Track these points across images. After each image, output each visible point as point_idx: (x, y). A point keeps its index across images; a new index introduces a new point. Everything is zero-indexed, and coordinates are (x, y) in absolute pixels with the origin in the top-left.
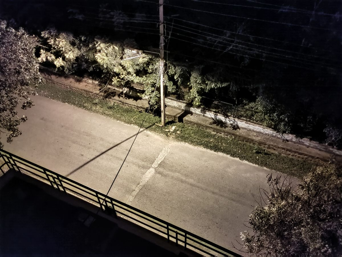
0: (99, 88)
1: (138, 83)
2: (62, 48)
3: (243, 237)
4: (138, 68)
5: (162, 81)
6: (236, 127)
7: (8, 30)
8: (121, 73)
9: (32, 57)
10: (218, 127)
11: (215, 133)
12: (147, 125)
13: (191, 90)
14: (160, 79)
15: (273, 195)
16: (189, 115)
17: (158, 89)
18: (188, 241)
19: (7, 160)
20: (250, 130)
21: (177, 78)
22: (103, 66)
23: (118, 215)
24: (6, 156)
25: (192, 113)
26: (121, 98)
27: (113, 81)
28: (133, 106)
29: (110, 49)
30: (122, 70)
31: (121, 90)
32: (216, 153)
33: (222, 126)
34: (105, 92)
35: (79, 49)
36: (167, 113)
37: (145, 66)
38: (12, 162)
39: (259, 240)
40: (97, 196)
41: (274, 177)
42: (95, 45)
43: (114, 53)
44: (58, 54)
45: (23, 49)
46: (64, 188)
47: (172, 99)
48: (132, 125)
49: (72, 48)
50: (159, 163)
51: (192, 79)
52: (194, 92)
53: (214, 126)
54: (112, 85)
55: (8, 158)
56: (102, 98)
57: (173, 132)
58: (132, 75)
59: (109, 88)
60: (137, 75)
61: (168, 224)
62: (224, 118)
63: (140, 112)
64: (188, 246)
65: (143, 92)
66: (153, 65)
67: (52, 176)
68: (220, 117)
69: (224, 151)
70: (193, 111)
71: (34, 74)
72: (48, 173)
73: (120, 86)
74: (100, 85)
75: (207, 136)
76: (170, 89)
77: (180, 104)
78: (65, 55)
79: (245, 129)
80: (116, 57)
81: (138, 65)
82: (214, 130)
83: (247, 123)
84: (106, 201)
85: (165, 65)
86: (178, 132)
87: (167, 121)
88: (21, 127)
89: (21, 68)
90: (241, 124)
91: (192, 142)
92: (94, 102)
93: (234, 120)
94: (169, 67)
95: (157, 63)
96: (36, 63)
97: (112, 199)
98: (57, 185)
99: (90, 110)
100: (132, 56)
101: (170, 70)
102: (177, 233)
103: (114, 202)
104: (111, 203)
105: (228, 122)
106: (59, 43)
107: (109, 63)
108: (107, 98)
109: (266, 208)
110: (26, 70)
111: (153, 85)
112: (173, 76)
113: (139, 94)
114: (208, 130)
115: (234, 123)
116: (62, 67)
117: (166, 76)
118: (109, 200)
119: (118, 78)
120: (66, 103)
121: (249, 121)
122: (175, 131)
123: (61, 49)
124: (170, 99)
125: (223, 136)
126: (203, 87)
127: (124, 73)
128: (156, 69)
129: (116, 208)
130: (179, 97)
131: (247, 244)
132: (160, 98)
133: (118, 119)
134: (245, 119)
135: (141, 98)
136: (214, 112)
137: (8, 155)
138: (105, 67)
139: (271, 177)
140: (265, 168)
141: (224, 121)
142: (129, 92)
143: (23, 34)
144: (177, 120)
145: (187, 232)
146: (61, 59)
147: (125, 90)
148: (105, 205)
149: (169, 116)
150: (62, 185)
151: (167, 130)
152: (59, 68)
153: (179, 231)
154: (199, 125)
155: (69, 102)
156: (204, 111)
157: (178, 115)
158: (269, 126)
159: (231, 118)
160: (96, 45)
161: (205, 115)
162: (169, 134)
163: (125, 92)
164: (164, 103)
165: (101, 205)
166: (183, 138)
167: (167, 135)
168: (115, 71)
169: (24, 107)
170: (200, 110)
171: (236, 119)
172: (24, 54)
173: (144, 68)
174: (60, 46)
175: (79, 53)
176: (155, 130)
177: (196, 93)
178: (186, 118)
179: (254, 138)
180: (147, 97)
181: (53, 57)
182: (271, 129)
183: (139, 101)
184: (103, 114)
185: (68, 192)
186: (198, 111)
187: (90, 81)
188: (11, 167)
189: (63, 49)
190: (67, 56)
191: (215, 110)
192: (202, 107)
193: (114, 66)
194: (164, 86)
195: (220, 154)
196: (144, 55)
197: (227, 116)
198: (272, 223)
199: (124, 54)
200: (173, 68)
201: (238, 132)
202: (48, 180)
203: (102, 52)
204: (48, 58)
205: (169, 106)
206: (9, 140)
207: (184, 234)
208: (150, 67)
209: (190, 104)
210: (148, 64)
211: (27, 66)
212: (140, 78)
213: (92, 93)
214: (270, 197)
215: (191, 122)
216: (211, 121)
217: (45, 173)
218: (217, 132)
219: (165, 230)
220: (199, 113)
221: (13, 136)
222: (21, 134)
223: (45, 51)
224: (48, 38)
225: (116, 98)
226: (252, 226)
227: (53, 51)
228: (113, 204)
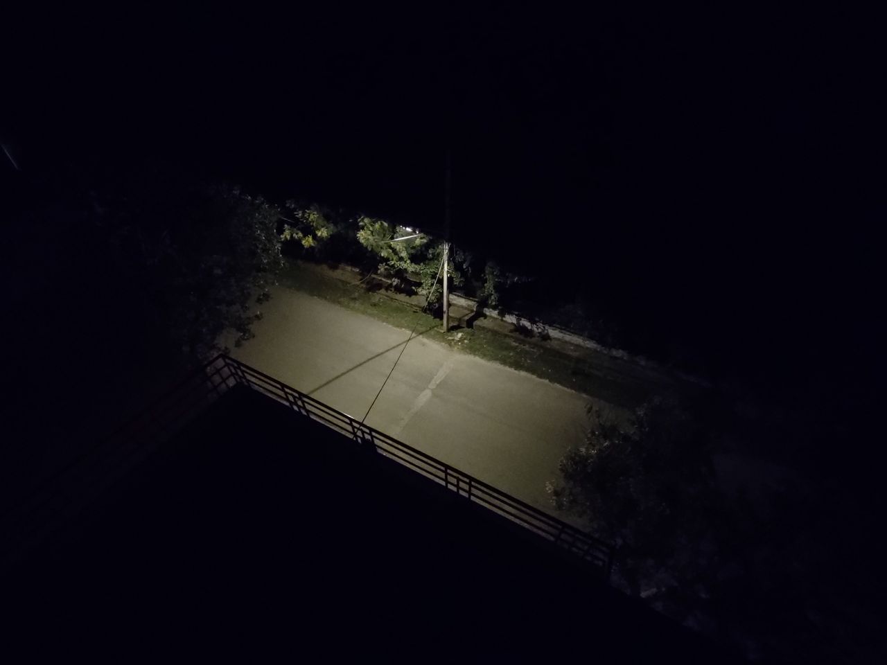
0: (359, 277)
1: (412, 272)
2: (313, 222)
3: (549, 488)
4: (413, 251)
5: (445, 270)
6: (546, 337)
7: (243, 197)
8: (391, 258)
9: (273, 234)
10: (522, 337)
11: (517, 344)
12: (423, 329)
13: (485, 285)
14: (443, 268)
15: (593, 433)
16: (482, 318)
17: (440, 282)
18: (474, 491)
19: (233, 371)
20: (566, 342)
21: (467, 267)
22: (366, 248)
23: (380, 451)
24: (233, 366)
25: (485, 316)
26: (389, 292)
27: (379, 269)
28: (405, 304)
29: (377, 226)
30: (393, 254)
31: (389, 282)
32: (516, 372)
33: (526, 336)
34: (368, 283)
35: (335, 224)
36: (451, 315)
37: (424, 249)
38: (240, 373)
39: (571, 494)
40: (351, 424)
41: (595, 408)
42: (357, 219)
43: (381, 231)
44: (309, 230)
45: (261, 223)
46: (308, 411)
47: (458, 296)
48: (404, 329)
49: (326, 223)
50: (438, 383)
51: (488, 270)
52: (489, 286)
53: (517, 334)
54: (376, 274)
55: (235, 368)
56: (363, 291)
57: (459, 341)
58: (405, 262)
59: (374, 278)
60: (412, 262)
61: (447, 467)
62: (529, 324)
63: (414, 312)
64: (473, 498)
65: (419, 285)
66: (434, 248)
67: (291, 395)
68: (525, 323)
69: (528, 370)
70: (488, 314)
71: (274, 257)
72: (287, 390)
73: (389, 276)
74: (361, 274)
75: (506, 349)
76: (456, 282)
77: (471, 303)
78: (317, 232)
79: (559, 340)
80: (384, 236)
81: (413, 248)
82: (516, 340)
83: (562, 333)
84: (363, 432)
85: (451, 250)
86: (466, 341)
87: (450, 325)
88: (254, 327)
89: (257, 247)
90: (554, 333)
91: (484, 356)
92: (353, 296)
93: (544, 327)
94: (456, 252)
95: (440, 246)
96: (278, 242)
97: (371, 430)
98: (299, 407)
99: (347, 307)
100: (406, 236)
101: (457, 256)
102: (459, 480)
103: (374, 434)
104: (370, 434)
105: (535, 329)
106: (309, 216)
107: (374, 244)
108: (370, 291)
109: (583, 450)
110: (264, 250)
111: (434, 277)
112: (461, 264)
113: (414, 288)
114: (507, 340)
115: (543, 331)
116: (311, 247)
117: (452, 264)
118: (368, 431)
119: (386, 265)
120: (316, 297)
121: (564, 330)
122: (461, 340)
123: (311, 224)
124: (455, 295)
125: (527, 349)
126: (502, 281)
127: (395, 259)
128: (438, 254)
129: (377, 442)
130: (468, 293)
131: (554, 498)
132: (442, 294)
133: (383, 322)
134: (558, 326)
135: (416, 294)
136: (516, 315)
137: (236, 365)
138: (370, 249)
139: (591, 408)
140: (584, 396)
141: (529, 328)
142: (401, 285)
143: (263, 203)
144: (464, 325)
145: (471, 479)
146: (310, 239)
147: (395, 281)
148: (362, 436)
149: (454, 319)
150: (304, 408)
151: (450, 338)
152: (307, 249)
153: (460, 477)
154: (495, 333)
155: (319, 296)
156: (502, 314)
157: (466, 318)
158: (591, 338)
159: (541, 325)
160: (359, 220)
161: (504, 319)
162: (453, 343)
163: (395, 284)
164: (448, 301)
165: (356, 436)
166: (472, 350)
167: (450, 345)
168: (382, 255)
169: (259, 301)
170: (496, 312)
171: (547, 327)
172: (261, 230)
173: (422, 252)
174: (310, 219)
175: (335, 230)
176: (433, 337)
177: (491, 288)
178: (477, 323)
179: (571, 353)
180: (424, 292)
181: (300, 235)
182: (594, 342)
183: (413, 296)
184: (364, 313)
185: (312, 417)
186: (494, 313)
187: (349, 268)
188: (239, 380)
189: (314, 224)
190: (319, 234)
191: (517, 313)
192: (500, 307)
193: (381, 248)
194: (448, 278)
195: (523, 373)
196: (422, 235)
197: (533, 322)
198: (590, 471)
199: (395, 233)
200: (461, 254)
201: (548, 344)
202: (287, 400)
203: (365, 228)
204: (294, 235)
205: (454, 305)
206: (238, 344)
207: (468, 481)
208: (430, 251)
209: (483, 304)
210: (427, 246)
211: (265, 245)
212: (416, 266)
213: (349, 284)
214: (589, 435)
215: (484, 328)
216: (512, 327)
217: (283, 390)
218: (520, 344)
219: (443, 475)
220: (496, 316)
221: (244, 339)
222: (254, 336)
223: (289, 227)
224: (295, 210)
225: (383, 291)
226: (563, 474)
227: (300, 226)
228: (372, 437)
